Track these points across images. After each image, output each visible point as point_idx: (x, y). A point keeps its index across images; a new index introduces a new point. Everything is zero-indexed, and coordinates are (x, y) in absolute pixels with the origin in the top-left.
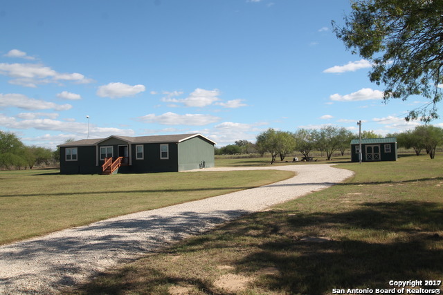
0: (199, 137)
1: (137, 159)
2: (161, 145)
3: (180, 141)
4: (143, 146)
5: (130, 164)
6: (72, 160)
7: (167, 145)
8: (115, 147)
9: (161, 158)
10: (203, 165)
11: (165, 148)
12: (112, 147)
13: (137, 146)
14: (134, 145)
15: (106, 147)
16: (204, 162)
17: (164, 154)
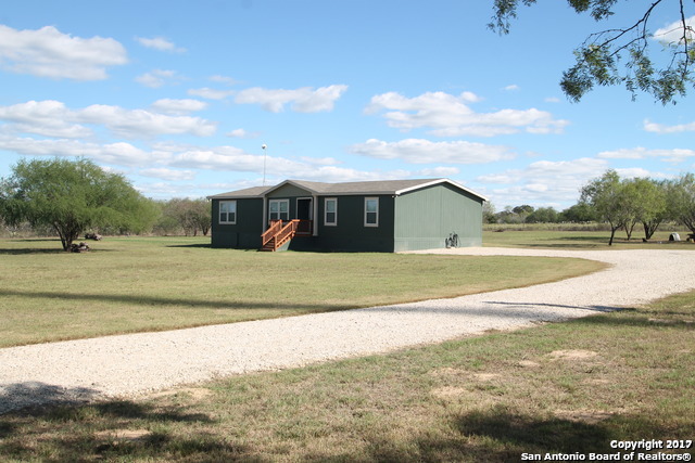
0: (446, 184)
1: (326, 224)
2: (366, 199)
3: (398, 193)
4: (336, 200)
5: (315, 234)
6: (227, 222)
7: (377, 199)
8: (292, 200)
9: (366, 225)
10: (452, 241)
11: (372, 205)
12: (288, 201)
13: (326, 200)
14: (321, 198)
15: (279, 201)
16: (455, 236)
17: (371, 218)
